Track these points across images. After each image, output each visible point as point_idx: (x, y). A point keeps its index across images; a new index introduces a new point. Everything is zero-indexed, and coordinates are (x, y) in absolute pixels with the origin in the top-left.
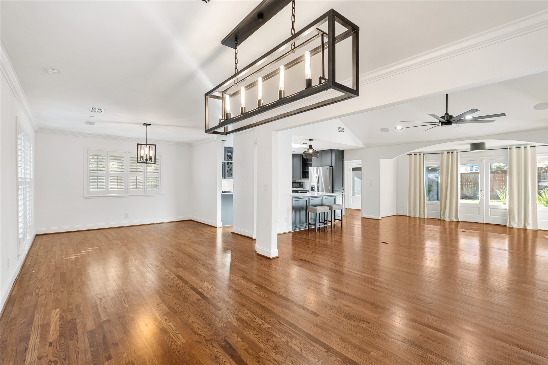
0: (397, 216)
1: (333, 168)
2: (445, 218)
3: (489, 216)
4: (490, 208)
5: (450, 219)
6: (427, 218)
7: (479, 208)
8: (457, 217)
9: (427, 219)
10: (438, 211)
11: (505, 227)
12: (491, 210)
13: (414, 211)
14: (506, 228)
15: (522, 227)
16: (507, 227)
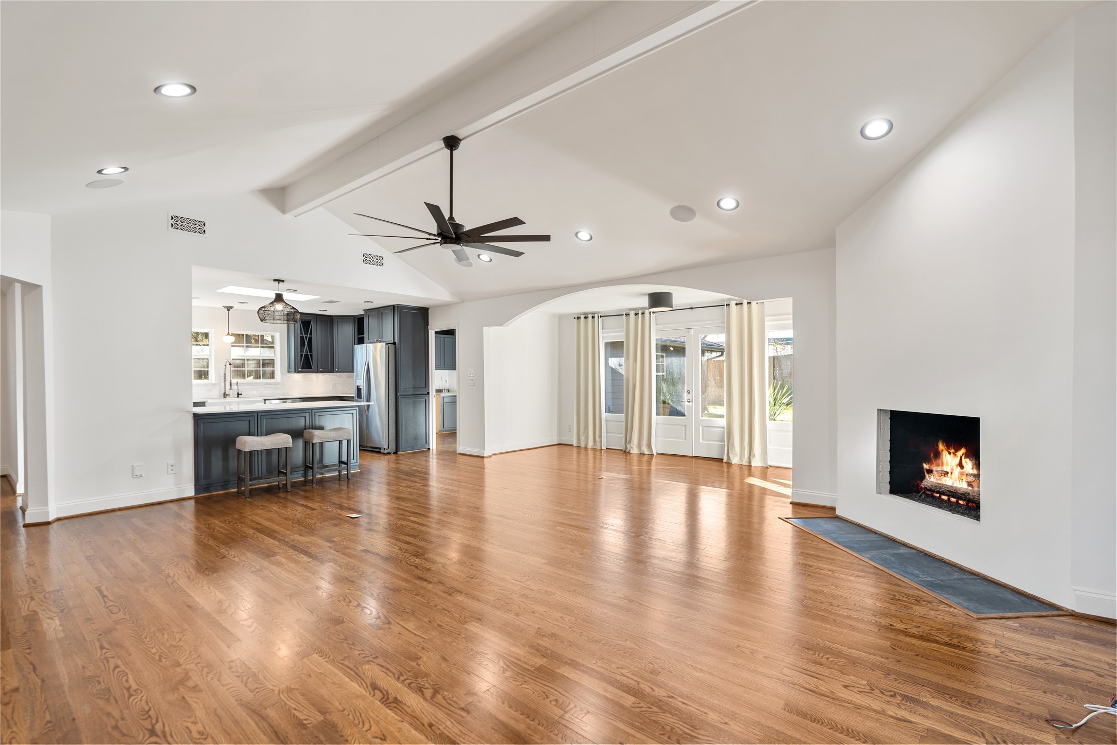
0: (559, 446)
1: (395, 347)
2: (632, 447)
3: (701, 441)
4: (702, 426)
5: (640, 451)
6: (607, 448)
7: (686, 426)
8: (649, 446)
9: (606, 451)
10: (622, 434)
11: (720, 464)
12: (703, 430)
13: (585, 436)
14: (722, 467)
15: (745, 462)
16: (724, 464)
